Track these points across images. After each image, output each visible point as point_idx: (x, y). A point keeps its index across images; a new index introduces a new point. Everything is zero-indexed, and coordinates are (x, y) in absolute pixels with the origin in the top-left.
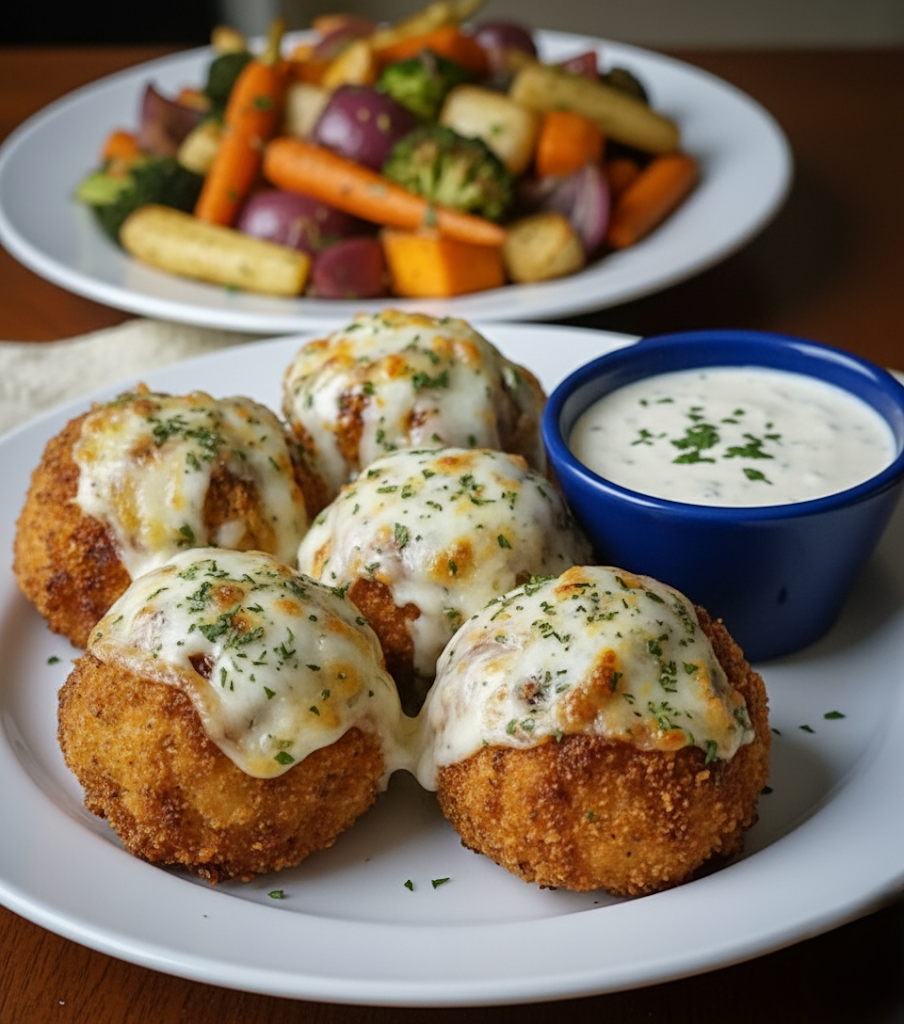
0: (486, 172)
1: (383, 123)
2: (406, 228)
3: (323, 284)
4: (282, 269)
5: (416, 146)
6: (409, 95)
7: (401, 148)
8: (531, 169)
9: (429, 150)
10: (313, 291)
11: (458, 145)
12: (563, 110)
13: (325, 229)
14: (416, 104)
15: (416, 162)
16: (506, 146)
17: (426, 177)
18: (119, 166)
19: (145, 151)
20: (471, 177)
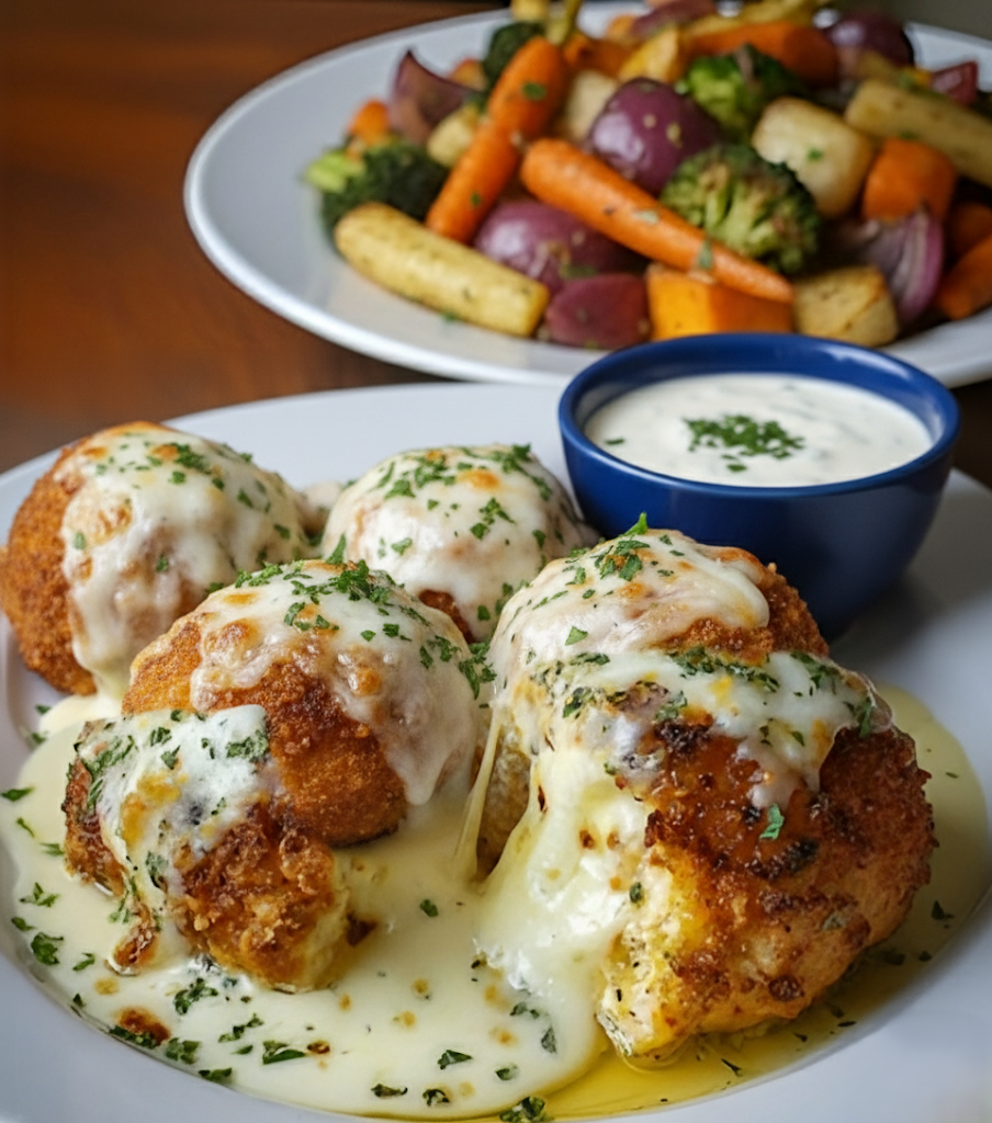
0: (787, 209)
1: (673, 133)
2: (677, 267)
3: (558, 327)
4: (511, 301)
5: (706, 167)
6: (717, 100)
7: (688, 168)
8: (855, 209)
9: (721, 174)
10: (544, 333)
11: (757, 171)
12: (909, 137)
13: (578, 257)
14: (723, 112)
15: (701, 186)
16: (821, 178)
17: (713, 206)
18: (358, 147)
19: (393, 132)
20: (766, 213)
